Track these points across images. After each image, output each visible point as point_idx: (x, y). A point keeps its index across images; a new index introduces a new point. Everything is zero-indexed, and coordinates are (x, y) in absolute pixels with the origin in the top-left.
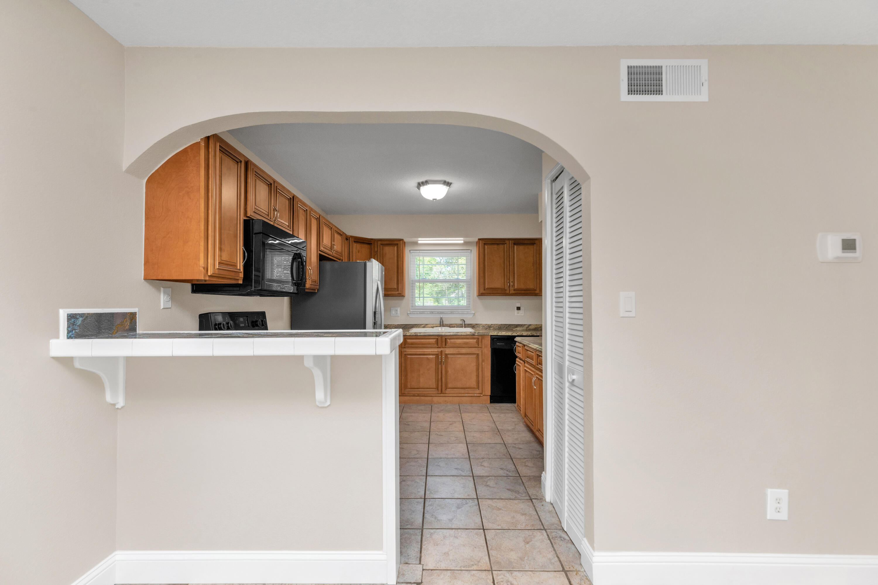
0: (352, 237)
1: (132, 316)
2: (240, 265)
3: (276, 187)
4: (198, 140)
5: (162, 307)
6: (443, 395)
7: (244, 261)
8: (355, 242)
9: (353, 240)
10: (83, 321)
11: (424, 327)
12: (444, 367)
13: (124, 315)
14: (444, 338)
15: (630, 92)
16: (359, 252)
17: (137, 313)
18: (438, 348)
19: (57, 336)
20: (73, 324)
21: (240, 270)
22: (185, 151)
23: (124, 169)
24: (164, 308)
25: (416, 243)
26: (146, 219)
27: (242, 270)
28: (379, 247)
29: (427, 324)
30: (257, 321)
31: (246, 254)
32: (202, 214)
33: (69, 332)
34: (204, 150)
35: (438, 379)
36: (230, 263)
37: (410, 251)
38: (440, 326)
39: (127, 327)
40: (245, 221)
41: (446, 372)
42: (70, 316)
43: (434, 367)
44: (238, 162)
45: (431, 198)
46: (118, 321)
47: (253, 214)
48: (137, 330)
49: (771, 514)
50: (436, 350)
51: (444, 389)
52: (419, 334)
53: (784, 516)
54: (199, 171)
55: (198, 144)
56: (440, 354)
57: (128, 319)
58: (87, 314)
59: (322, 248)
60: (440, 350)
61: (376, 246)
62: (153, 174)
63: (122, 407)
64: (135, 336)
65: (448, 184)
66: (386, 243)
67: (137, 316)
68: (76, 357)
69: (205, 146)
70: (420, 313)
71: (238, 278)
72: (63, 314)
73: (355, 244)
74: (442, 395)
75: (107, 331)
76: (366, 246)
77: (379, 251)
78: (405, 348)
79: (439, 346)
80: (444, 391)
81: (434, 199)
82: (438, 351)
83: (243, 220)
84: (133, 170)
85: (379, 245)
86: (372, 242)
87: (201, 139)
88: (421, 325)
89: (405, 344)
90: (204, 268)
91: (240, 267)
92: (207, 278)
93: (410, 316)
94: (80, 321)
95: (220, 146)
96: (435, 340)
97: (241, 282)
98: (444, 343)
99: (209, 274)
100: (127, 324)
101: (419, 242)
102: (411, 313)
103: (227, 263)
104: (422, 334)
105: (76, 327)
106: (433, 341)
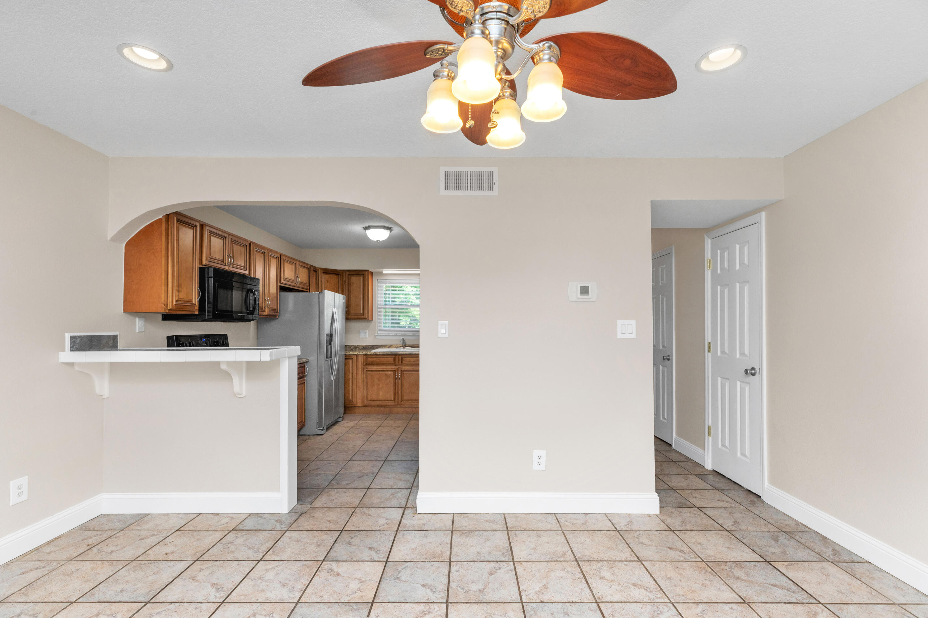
0: (321, 269)
1: (115, 338)
2: (196, 300)
3: (231, 239)
4: (161, 217)
5: (137, 331)
6: (400, 406)
7: (199, 296)
8: (323, 273)
9: (322, 271)
10: (80, 341)
11: (389, 348)
12: (400, 381)
13: (109, 337)
14: (400, 357)
15: (446, 188)
16: (327, 281)
17: (118, 336)
18: (395, 365)
19: (63, 350)
20: (74, 342)
21: (195, 304)
22: (152, 224)
23: (109, 238)
24: (139, 332)
25: (381, 273)
26: (125, 271)
27: (197, 304)
28: (347, 277)
29: (392, 345)
30: (218, 342)
31: (200, 293)
32: (163, 268)
33: (71, 348)
34: (164, 224)
35: (395, 392)
36: (186, 300)
37: (377, 280)
38: (403, 347)
39: (111, 345)
40: (200, 268)
41: (402, 386)
42: (72, 337)
43: (392, 382)
44: (194, 227)
45: (376, 240)
46: (105, 341)
47: (208, 263)
48: (118, 347)
49: (535, 467)
50: (393, 367)
51: (400, 401)
52: (378, 354)
53: (543, 467)
54: (161, 238)
55: (160, 220)
56: (396, 371)
57: (111, 339)
58: (83, 336)
59: (283, 282)
60: (397, 367)
61: (345, 276)
62: (130, 240)
63: (107, 398)
64: (117, 350)
65: (389, 229)
66: (353, 273)
67: (118, 337)
68: (76, 363)
69: (165, 221)
70: (385, 335)
71: (194, 310)
72: (67, 337)
73: (324, 275)
74: (398, 406)
75: (97, 347)
76: (335, 276)
77: (347, 280)
78: (366, 365)
79: (396, 363)
80: (400, 403)
81: (377, 241)
82: (395, 368)
83: (198, 268)
84: (115, 239)
85: (347, 275)
86: (340, 273)
87: (163, 216)
88: (387, 345)
89: (366, 362)
90: (164, 305)
91: (195, 302)
92: (167, 312)
93: (377, 338)
94: (78, 341)
95: (177, 219)
96: (393, 359)
97: (197, 313)
98: (400, 361)
99: (169, 308)
100: (111, 343)
101: (384, 272)
102: (377, 335)
103: (184, 300)
104: (381, 353)
105: (76, 344)
106: (391, 359)
